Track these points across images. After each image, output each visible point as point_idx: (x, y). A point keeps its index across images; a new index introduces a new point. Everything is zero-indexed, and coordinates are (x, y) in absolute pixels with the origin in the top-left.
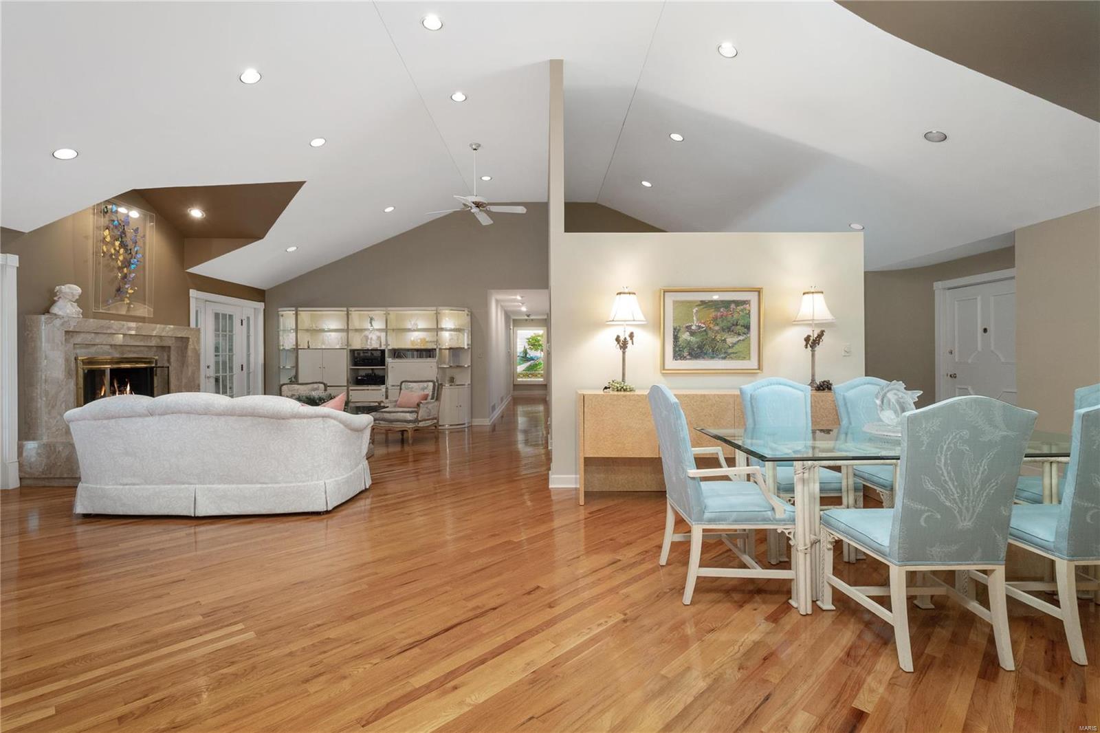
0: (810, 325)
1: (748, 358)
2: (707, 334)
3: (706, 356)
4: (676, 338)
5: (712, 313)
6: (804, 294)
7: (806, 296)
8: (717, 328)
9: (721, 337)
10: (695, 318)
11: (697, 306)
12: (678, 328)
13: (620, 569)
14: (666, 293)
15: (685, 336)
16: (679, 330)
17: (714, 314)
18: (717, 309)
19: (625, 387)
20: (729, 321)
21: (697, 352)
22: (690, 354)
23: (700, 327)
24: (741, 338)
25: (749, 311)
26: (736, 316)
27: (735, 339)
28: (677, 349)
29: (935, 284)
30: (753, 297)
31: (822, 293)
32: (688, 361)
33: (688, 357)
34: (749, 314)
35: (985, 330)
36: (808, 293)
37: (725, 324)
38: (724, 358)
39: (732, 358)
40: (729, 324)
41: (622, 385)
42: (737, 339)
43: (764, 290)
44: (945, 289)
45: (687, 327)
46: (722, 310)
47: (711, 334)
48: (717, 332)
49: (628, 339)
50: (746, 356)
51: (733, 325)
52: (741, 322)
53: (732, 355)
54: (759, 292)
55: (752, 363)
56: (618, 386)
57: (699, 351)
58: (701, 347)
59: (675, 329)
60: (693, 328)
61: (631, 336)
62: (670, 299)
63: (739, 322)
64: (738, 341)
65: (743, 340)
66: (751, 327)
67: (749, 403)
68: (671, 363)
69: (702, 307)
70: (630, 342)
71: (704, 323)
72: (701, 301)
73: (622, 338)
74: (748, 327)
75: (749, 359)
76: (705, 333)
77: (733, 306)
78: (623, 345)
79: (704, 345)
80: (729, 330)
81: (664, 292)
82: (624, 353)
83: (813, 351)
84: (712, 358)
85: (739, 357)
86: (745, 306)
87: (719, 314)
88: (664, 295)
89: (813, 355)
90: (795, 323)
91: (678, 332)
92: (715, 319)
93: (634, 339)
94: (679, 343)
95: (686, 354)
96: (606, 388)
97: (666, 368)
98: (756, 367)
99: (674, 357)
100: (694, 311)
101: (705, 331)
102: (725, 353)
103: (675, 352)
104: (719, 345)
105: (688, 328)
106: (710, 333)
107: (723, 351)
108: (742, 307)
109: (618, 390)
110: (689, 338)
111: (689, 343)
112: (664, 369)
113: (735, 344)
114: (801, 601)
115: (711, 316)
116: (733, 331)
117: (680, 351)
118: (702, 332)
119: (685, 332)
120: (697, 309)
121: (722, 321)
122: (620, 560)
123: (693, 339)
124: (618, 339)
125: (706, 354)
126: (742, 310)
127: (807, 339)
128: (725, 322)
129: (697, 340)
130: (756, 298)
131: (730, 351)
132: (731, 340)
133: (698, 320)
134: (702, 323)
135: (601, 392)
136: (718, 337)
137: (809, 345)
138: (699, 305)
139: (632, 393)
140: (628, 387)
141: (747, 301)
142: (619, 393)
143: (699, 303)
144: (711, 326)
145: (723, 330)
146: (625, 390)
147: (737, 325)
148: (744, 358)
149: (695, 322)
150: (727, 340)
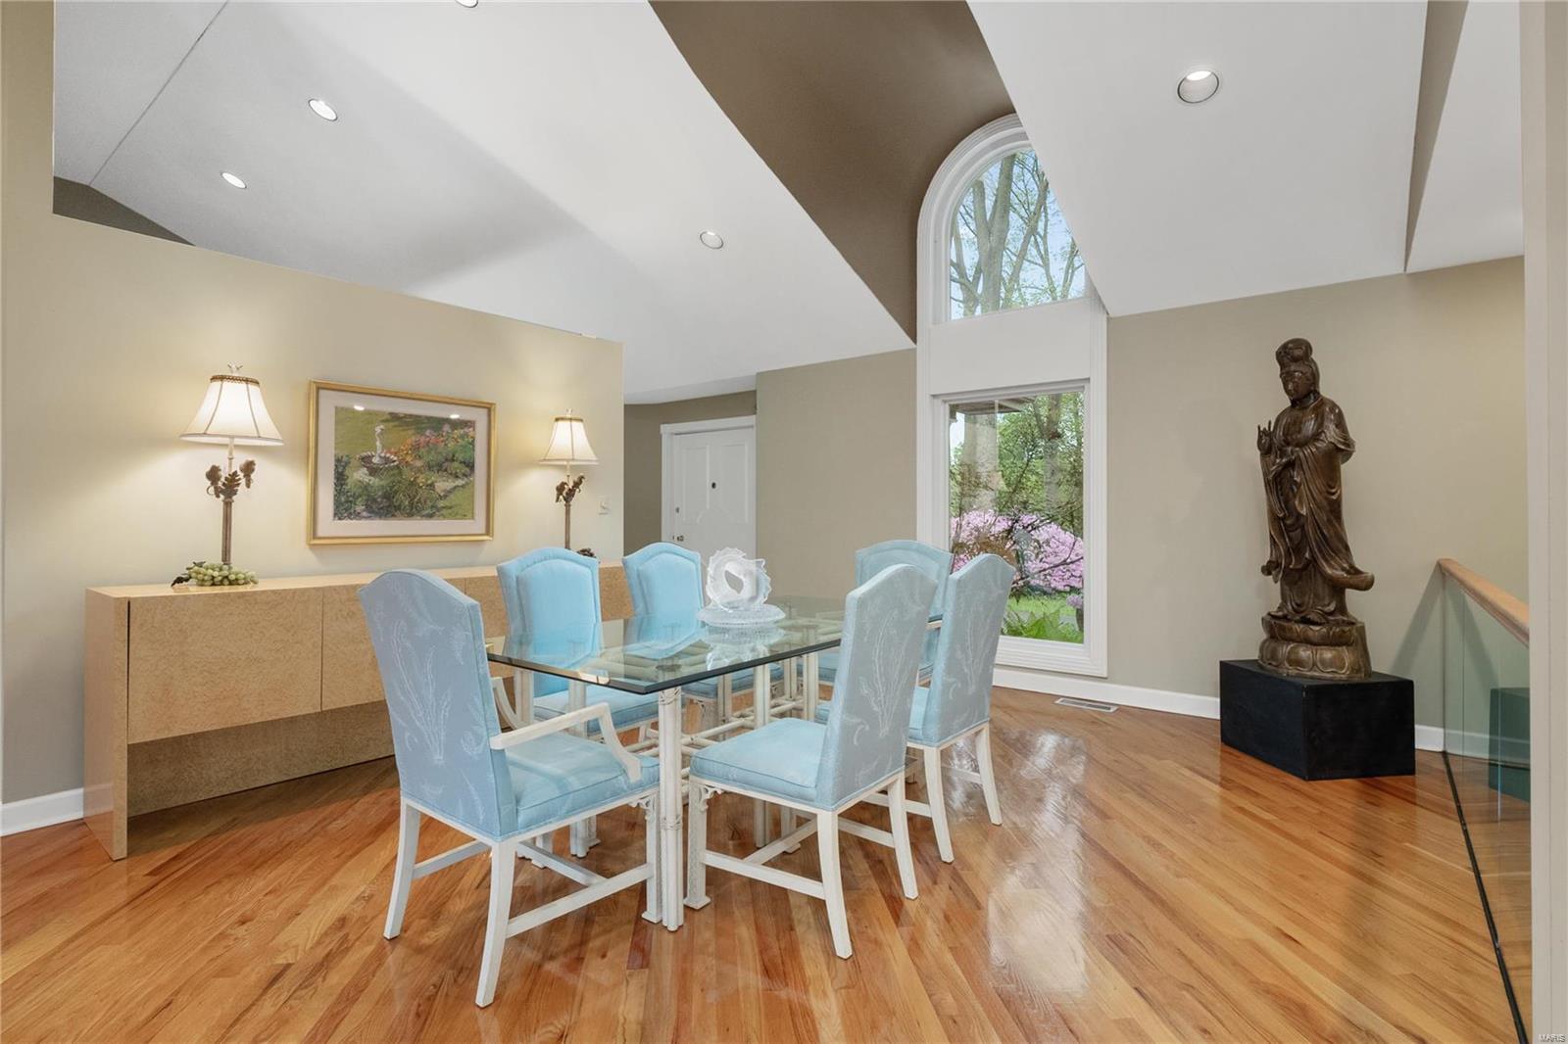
0: (562, 468)
1: (470, 515)
2: (400, 473)
3: (397, 513)
4: (340, 478)
5: (411, 437)
6: (557, 420)
7: (560, 423)
8: (419, 463)
9: (427, 479)
10: (378, 443)
11: (383, 421)
12: (345, 459)
13: (300, 987)
14: (322, 392)
15: (359, 475)
16: (347, 463)
17: (413, 438)
18: (420, 431)
19: (232, 577)
20: (439, 453)
21: (385, 505)
22: (369, 508)
23: (387, 460)
24: (460, 482)
25: (473, 438)
26: (451, 445)
27: (449, 484)
28: (343, 499)
29: (662, 426)
30: (479, 416)
31: (581, 420)
32: (363, 522)
33: (365, 514)
34: (472, 443)
35: (714, 485)
36: (562, 419)
37: (432, 457)
38: (430, 516)
39: (444, 517)
40: (441, 458)
41: (226, 573)
42: (453, 485)
43: (498, 407)
44: (672, 434)
45: (363, 459)
46: (428, 433)
47: (408, 474)
48: (419, 470)
49: (241, 475)
50: (467, 514)
51: (447, 460)
52: (460, 456)
53: (444, 512)
54: (489, 410)
55: (477, 525)
56: (216, 574)
57: (385, 503)
58: (388, 496)
59: (338, 461)
60: (375, 460)
61: (248, 468)
62: (330, 402)
63: (457, 455)
64: (455, 487)
65: (463, 486)
66: (476, 465)
67: (515, 592)
68: (330, 525)
69: (392, 424)
70: (243, 481)
71: (396, 454)
72: (391, 414)
73: (224, 474)
74: (471, 466)
75: (473, 518)
76: (396, 471)
77: (447, 428)
78: (225, 486)
79: (396, 492)
80: (440, 467)
81: (318, 389)
82: (228, 505)
83: (568, 506)
84: (410, 515)
85: (457, 514)
86: (466, 430)
87: (422, 439)
88: (318, 393)
89: (568, 512)
90: (545, 462)
91: (344, 467)
92: (416, 447)
93: (252, 476)
94: (347, 488)
95: (360, 508)
96: (179, 580)
97: (320, 533)
98: (484, 532)
99: (335, 515)
100: (378, 430)
101: (397, 466)
102: (432, 507)
103: (338, 504)
104: (423, 493)
105: (366, 461)
106: (405, 470)
107: (429, 504)
108: (462, 431)
109: (213, 584)
110: (367, 479)
111: (366, 487)
112: (315, 537)
113: (450, 492)
114: (666, 909)
115: (409, 441)
116: (446, 470)
117: (347, 502)
118: (392, 469)
119: (357, 468)
120: (382, 427)
121: (429, 452)
122: (288, 966)
123: (374, 481)
124: (213, 475)
125: (398, 508)
126: (462, 437)
127: (560, 489)
128: (433, 452)
129: (382, 483)
130: (484, 418)
131: (441, 504)
132: (443, 485)
133: (384, 447)
134: (391, 453)
135: (167, 591)
136: (421, 480)
137: (561, 497)
138: (387, 421)
139: (249, 588)
140: (241, 576)
141: (470, 422)
142: (217, 590)
143: (389, 417)
144: (409, 459)
145: (430, 467)
146: (231, 583)
147: (453, 460)
148: (464, 517)
149: (379, 452)
150: (436, 484)
